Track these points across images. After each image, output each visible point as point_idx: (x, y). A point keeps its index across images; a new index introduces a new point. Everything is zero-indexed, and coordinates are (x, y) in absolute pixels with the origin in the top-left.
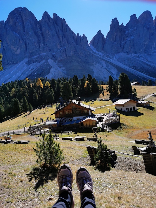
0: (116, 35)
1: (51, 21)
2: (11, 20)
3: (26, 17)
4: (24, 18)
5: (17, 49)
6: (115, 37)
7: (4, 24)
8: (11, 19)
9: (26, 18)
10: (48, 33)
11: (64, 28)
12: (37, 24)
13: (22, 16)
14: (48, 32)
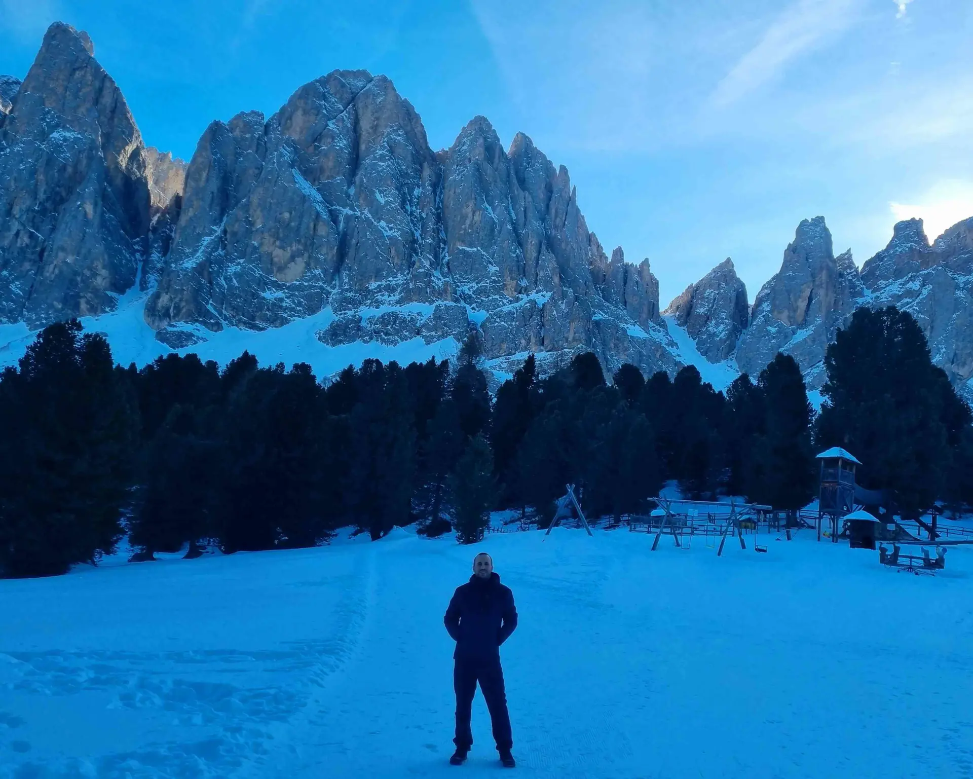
0: (810, 299)
1: (495, 165)
2: (299, 119)
3: (377, 119)
4: (365, 125)
5: (293, 258)
6: (802, 305)
7: (262, 129)
8: (299, 113)
9: (375, 128)
10: (470, 215)
11: (553, 211)
12: (426, 164)
13: (360, 112)
14: (469, 210)
